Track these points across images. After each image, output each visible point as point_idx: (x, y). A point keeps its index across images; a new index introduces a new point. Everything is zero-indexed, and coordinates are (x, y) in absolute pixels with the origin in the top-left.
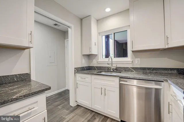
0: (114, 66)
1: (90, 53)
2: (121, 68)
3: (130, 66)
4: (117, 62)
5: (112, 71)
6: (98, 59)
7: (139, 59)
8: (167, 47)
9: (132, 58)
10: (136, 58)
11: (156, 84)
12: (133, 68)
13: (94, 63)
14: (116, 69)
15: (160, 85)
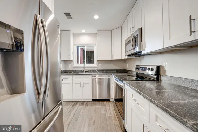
0: (86, 69)
1: (69, 60)
2: (90, 70)
3: (96, 69)
4: (88, 67)
5: (85, 72)
6: (74, 64)
7: (101, 65)
8: (112, 60)
9: (97, 64)
10: (99, 64)
11: (109, 76)
12: (98, 70)
13: (70, 67)
14: (87, 71)
15: (110, 76)
